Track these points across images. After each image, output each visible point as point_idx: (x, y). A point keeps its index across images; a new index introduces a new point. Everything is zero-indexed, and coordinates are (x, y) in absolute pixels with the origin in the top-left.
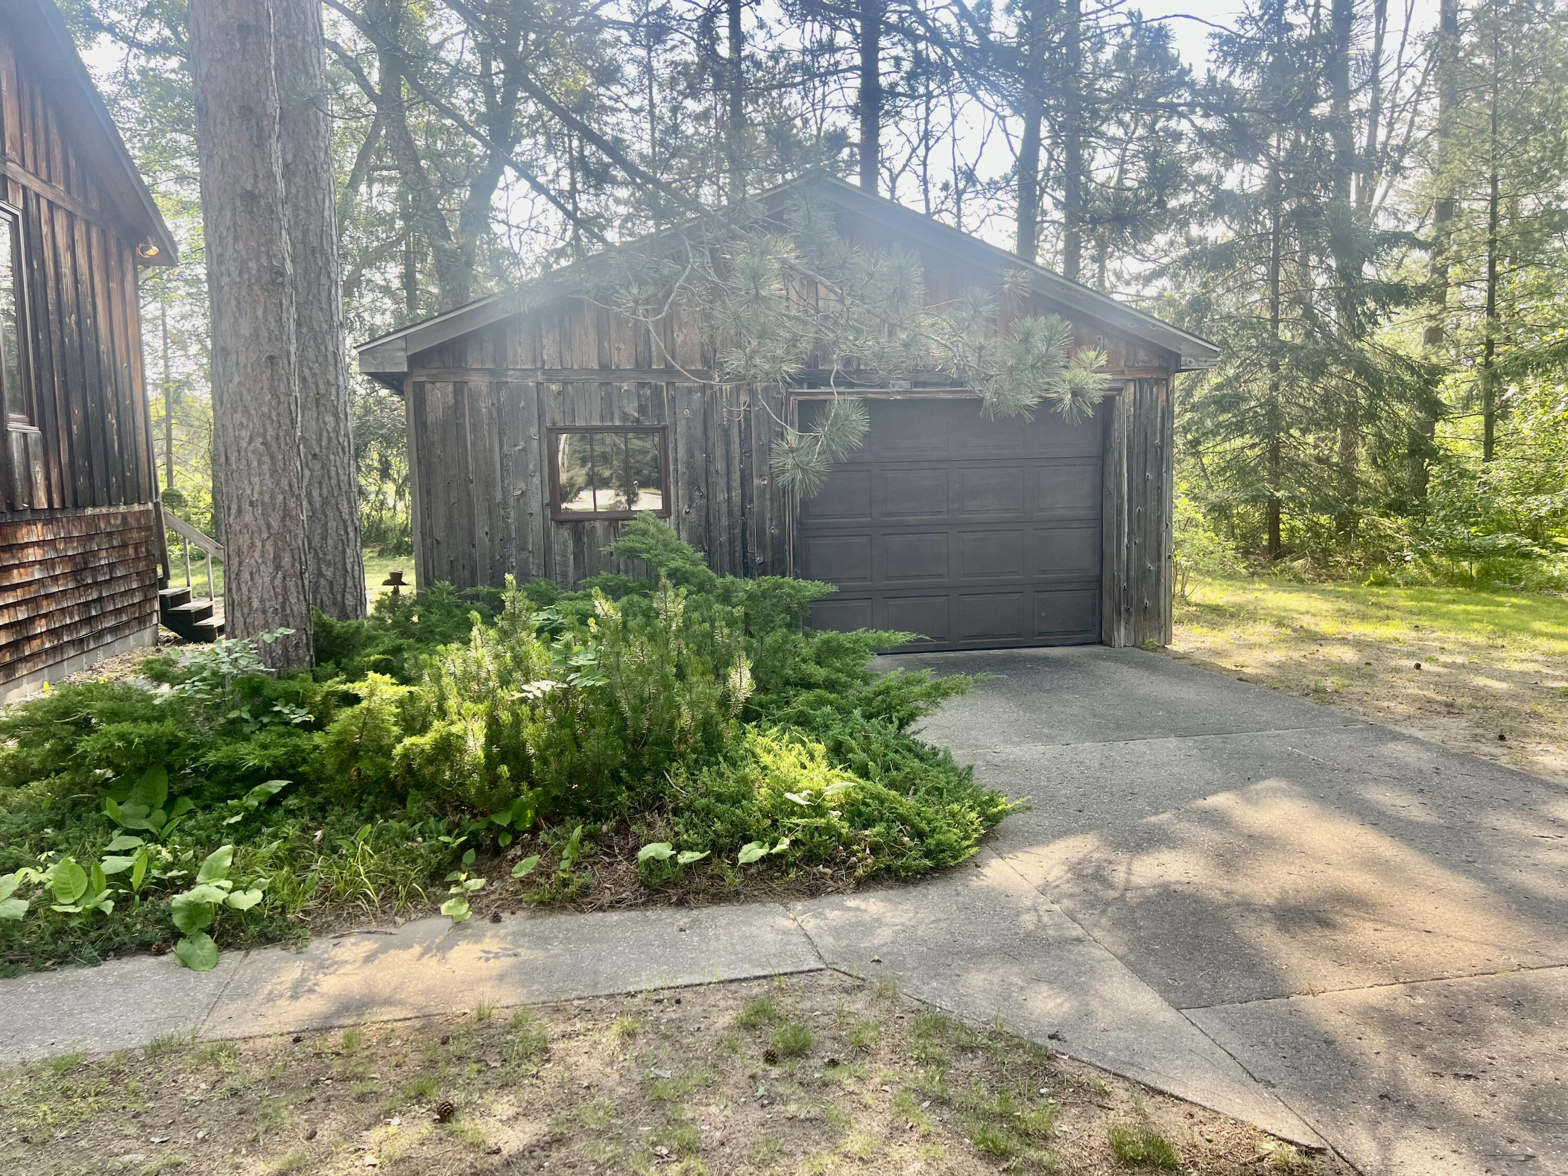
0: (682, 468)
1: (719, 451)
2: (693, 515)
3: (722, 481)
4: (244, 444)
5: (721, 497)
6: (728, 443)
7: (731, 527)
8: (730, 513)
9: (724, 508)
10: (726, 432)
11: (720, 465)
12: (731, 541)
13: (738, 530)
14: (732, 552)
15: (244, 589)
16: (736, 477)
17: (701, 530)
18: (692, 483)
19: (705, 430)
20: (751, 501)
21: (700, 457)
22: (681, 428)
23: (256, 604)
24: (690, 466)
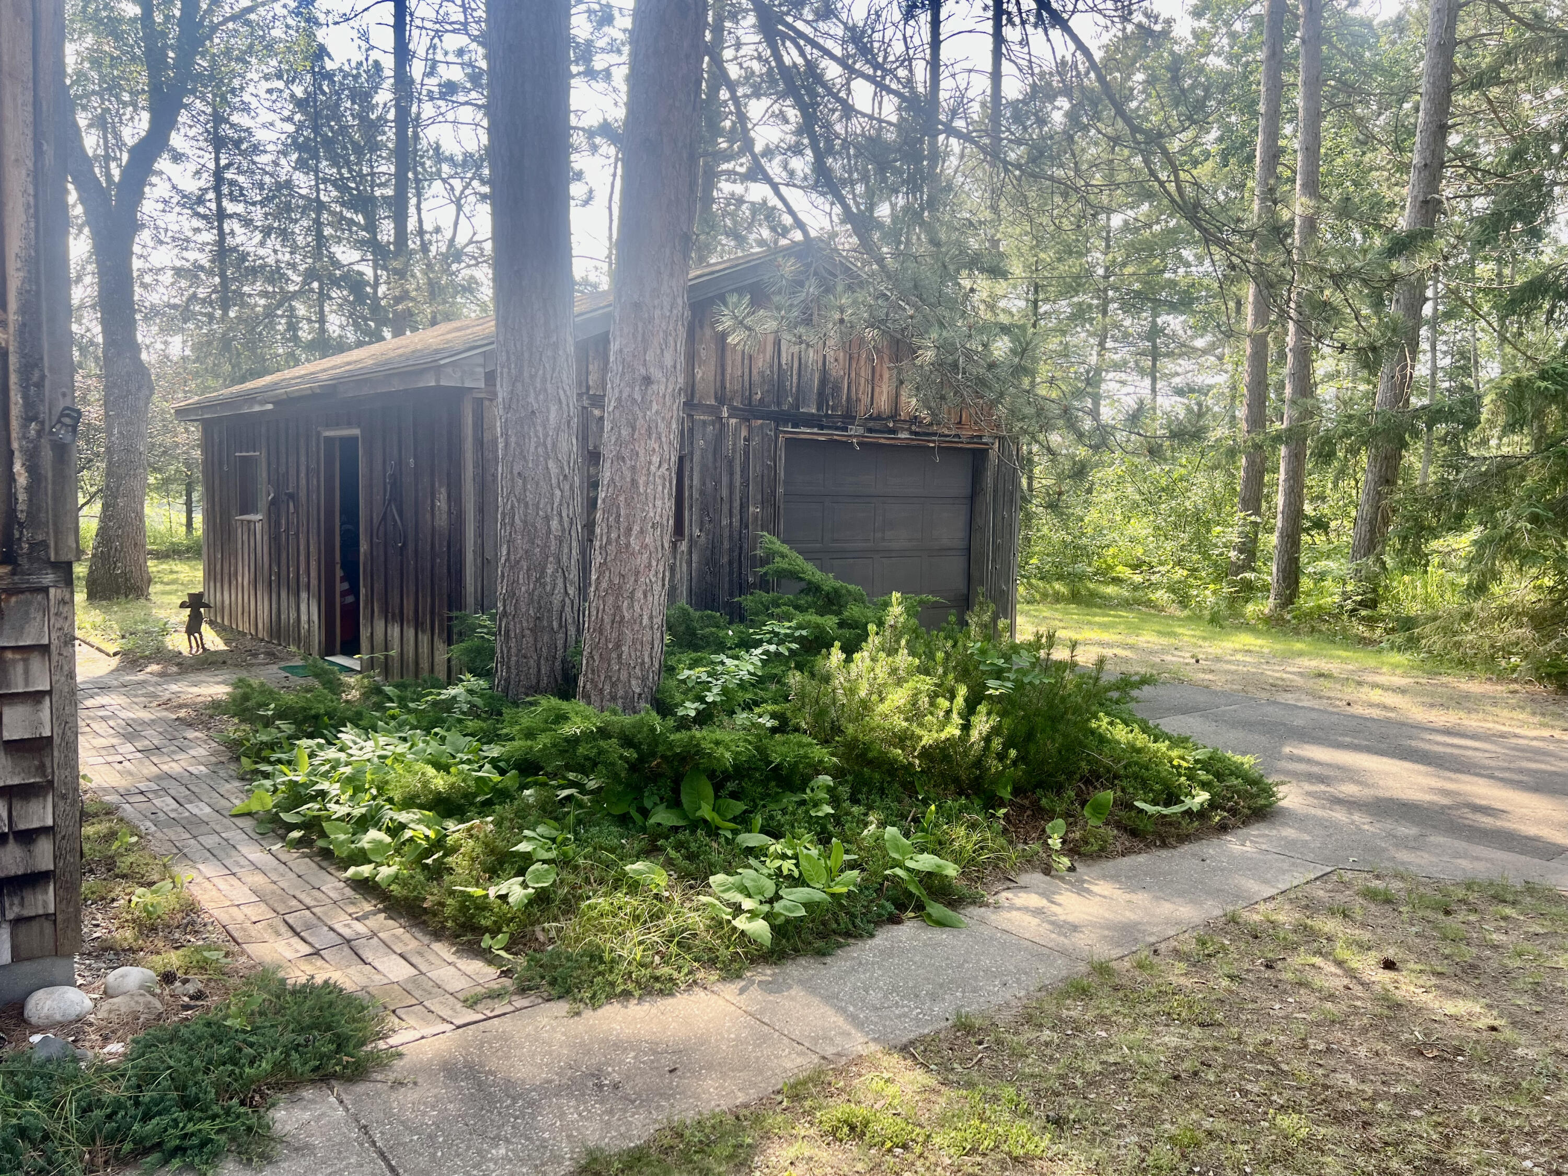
0: (696, 495)
1: (725, 480)
2: (703, 539)
3: (725, 508)
4: (653, 468)
5: (725, 522)
6: (731, 474)
7: (731, 550)
8: (731, 537)
9: (726, 533)
10: (731, 463)
11: (725, 493)
12: (730, 563)
13: (736, 554)
14: (731, 573)
15: (637, 607)
16: (737, 504)
17: (709, 552)
18: (704, 509)
19: (715, 460)
20: (747, 527)
21: (710, 485)
22: (697, 458)
23: (645, 621)
24: (702, 493)
